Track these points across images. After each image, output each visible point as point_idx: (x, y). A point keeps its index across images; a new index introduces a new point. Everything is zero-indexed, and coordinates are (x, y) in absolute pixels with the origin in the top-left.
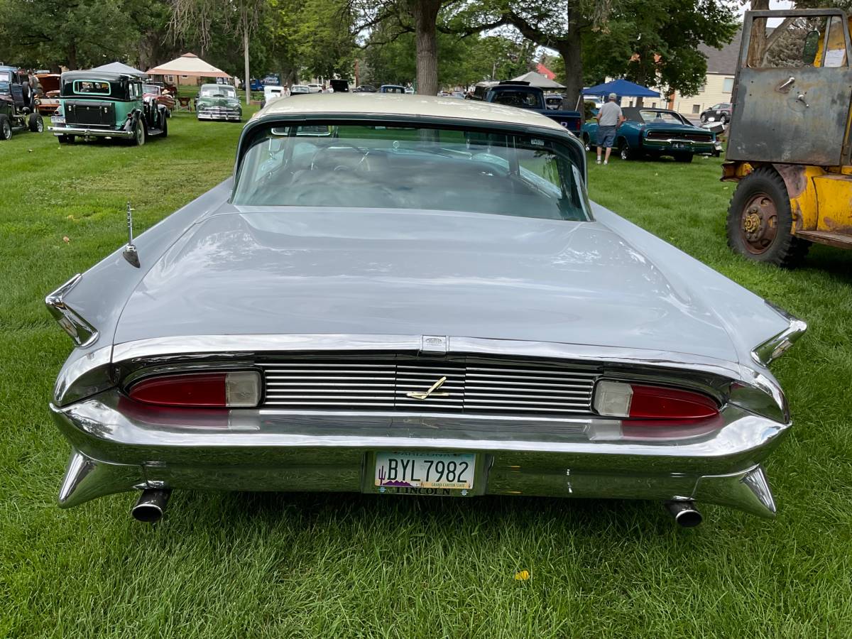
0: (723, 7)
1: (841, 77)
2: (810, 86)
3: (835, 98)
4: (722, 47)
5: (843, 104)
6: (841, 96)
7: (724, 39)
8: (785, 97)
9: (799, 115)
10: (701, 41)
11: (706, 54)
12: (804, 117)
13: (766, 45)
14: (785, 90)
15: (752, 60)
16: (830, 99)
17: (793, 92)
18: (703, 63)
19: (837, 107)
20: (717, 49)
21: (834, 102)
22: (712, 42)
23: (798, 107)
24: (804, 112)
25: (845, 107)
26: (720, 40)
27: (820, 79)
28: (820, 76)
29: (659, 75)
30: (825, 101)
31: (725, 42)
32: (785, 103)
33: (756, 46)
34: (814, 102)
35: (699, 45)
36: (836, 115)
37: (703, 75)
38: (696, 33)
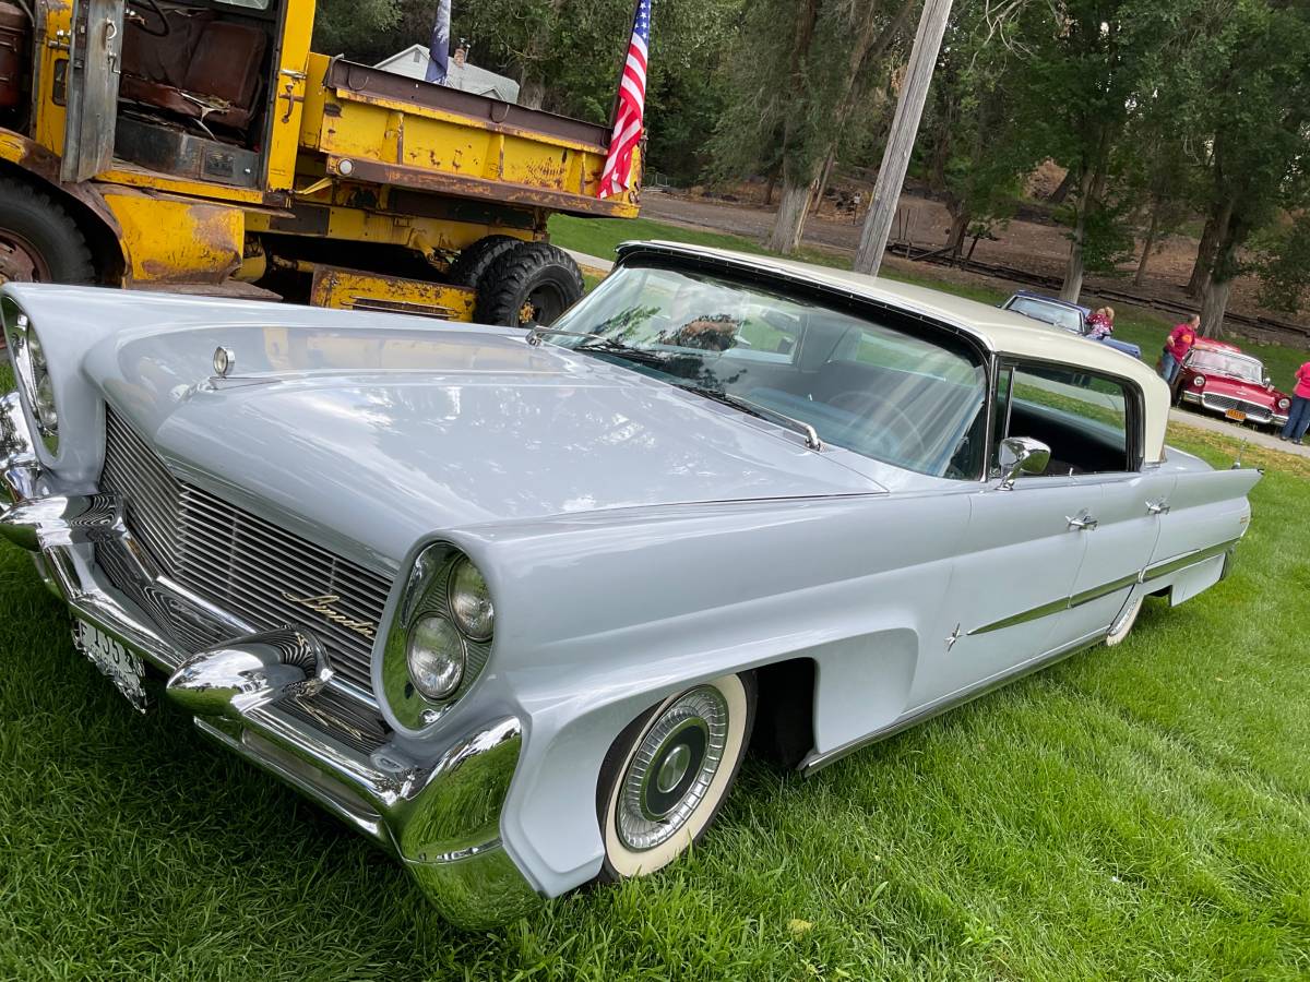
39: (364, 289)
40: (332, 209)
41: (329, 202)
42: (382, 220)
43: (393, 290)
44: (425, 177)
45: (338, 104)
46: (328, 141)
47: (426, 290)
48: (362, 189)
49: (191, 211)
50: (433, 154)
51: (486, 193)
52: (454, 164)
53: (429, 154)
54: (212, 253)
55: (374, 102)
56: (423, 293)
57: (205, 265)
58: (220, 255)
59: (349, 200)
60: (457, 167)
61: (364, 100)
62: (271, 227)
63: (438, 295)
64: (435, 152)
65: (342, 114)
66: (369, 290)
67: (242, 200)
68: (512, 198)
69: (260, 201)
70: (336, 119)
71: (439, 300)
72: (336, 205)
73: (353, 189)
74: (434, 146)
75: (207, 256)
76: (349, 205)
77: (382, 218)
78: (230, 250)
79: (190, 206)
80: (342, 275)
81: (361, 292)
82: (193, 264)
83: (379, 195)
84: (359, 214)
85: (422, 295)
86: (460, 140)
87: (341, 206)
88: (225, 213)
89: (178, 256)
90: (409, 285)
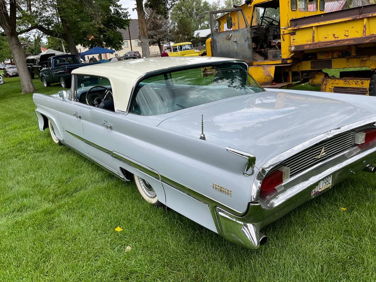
0: (123, 12)
1: (246, 31)
2: (237, 36)
3: (246, 39)
4: (126, 29)
5: (249, 41)
6: (248, 38)
7: (126, 25)
8: (230, 41)
9: (236, 47)
10: (118, 27)
11: (121, 32)
12: (238, 47)
13: (147, 26)
14: (229, 39)
15: (144, 32)
16: (244, 40)
17: (232, 39)
18: (121, 36)
19: (247, 42)
20: (124, 30)
21: (246, 41)
22: (122, 27)
23: (235, 44)
24: (237, 46)
25: (249, 42)
26: (125, 26)
27: (240, 33)
28: (239, 32)
29: (104, 43)
30: (243, 41)
31: (126, 26)
32: (231, 44)
33: (144, 27)
34: (240, 42)
35: (117, 29)
36: (247, 45)
37: (122, 41)
38: (115, 24)
39: (336, 84)
40: (332, 60)
41: (331, 58)
42: (355, 60)
43: (346, 83)
44: (319, 44)
45: (295, 32)
46: (293, 42)
47: (357, 82)
48: (344, 51)
49: (262, 69)
50: (334, 35)
51: (350, 43)
52: (345, 35)
53: (333, 35)
54: (266, 78)
55: (301, 27)
56: (356, 83)
57: (266, 80)
58: (268, 78)
59: (339, 55)
60: (347, 36)
61: (297, 28)
62: (311, 69)
63: (362, 83)
64: (335, 34)
65: (296, 34)
66: (338, 84)
67: (276, 63)
68: (367, 41)
69: (281, 63)
70: (295, 36)
71: (363, 85)
72: (334, 58)
73: (340, 52)
74: (334, 32)
75: (265, 78)
76: (339, 57)
77: (355, 59)
78: (270, 76)
79: (262, 67)
80: (329, 80)
81: (335, 84)
82: (263, 81)
83: (351, 51)
84: (344, 60)
85: (356, 84)
86: (348, 27)
87: (336, 58)
88: (270, 68)
89: (260, 79)
90: (351, 81)
